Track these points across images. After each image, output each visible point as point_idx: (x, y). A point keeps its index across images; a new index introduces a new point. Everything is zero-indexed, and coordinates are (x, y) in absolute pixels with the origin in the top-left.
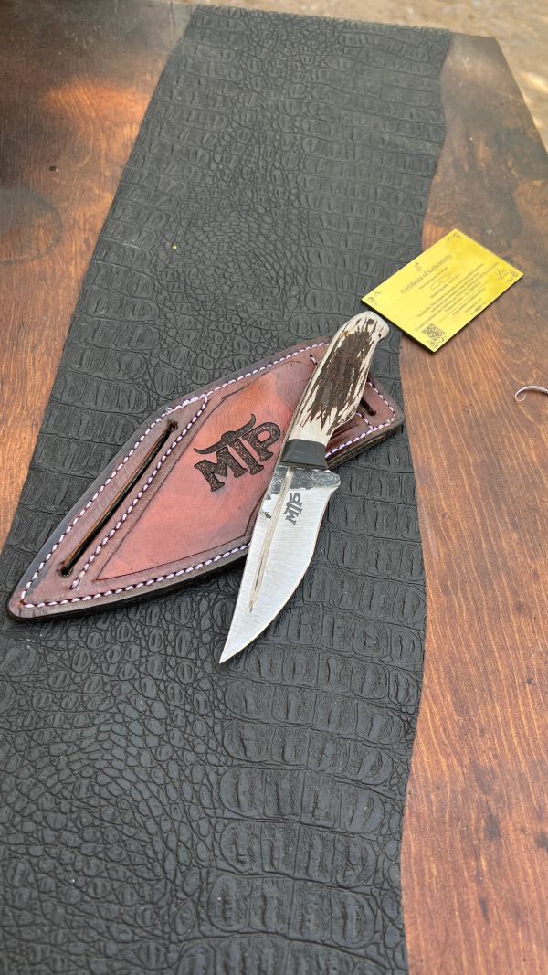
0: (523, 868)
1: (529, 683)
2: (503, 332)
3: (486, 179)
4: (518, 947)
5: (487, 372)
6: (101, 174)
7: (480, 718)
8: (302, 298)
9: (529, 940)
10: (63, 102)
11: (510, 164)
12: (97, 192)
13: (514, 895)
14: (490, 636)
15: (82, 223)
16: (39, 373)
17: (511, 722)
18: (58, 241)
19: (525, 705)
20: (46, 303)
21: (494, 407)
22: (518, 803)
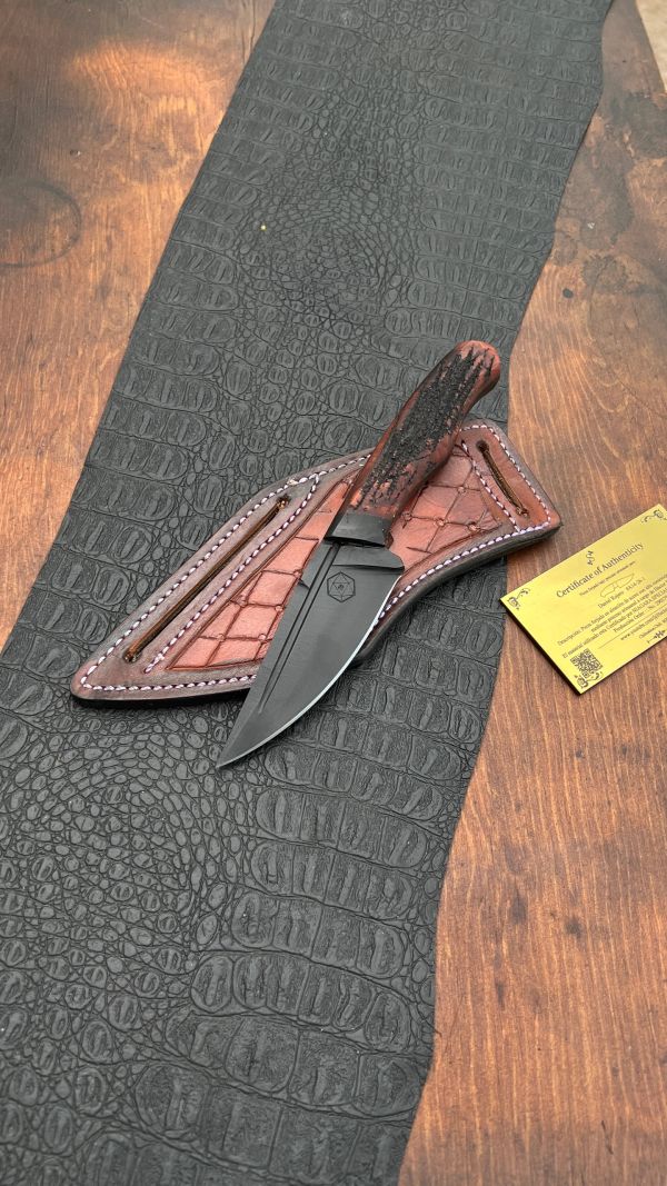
0: (548, 954)
1: (578, 755)
2: (594, 348)
3: (594, 158)
4: (533, 1035)
5: (569, 397)
6: (129, 158)
7: (517, 792)
8: (404, 289)
9: (546, 1029)
10: (89, 69)
11: (627, 138)
12: (123, 180)
13: (535, 981)
14: (539, 702)
15: (104, 219)
16: (47, 395)
17: (553, 798)
18: (75, 239)
19: (570, 780)
20: (58, 313)
21: (572, 442)
22: (550, 886)
